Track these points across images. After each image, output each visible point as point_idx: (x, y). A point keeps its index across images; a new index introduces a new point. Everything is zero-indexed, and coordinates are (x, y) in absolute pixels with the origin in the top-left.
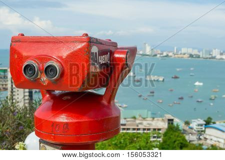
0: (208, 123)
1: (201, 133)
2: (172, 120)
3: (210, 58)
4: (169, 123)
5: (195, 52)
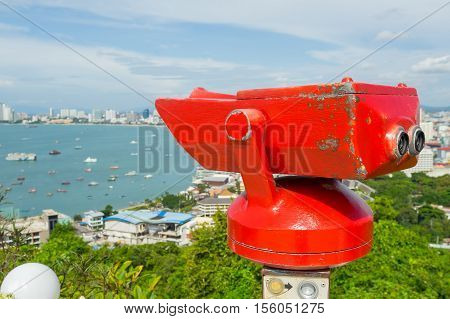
0: (107, 214)
1: (98, 228)
2: (56, 217)
3: (102, 123)
4: (51, 223)
5: (80, 115)
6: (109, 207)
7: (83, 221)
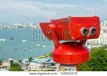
0: (30, 60)
1: (27, 65)
2: (13, 61)
3: (28, 28)
5: (21, 25)
6: (31, 58)
7: (22, 62)
